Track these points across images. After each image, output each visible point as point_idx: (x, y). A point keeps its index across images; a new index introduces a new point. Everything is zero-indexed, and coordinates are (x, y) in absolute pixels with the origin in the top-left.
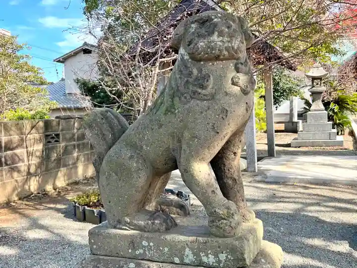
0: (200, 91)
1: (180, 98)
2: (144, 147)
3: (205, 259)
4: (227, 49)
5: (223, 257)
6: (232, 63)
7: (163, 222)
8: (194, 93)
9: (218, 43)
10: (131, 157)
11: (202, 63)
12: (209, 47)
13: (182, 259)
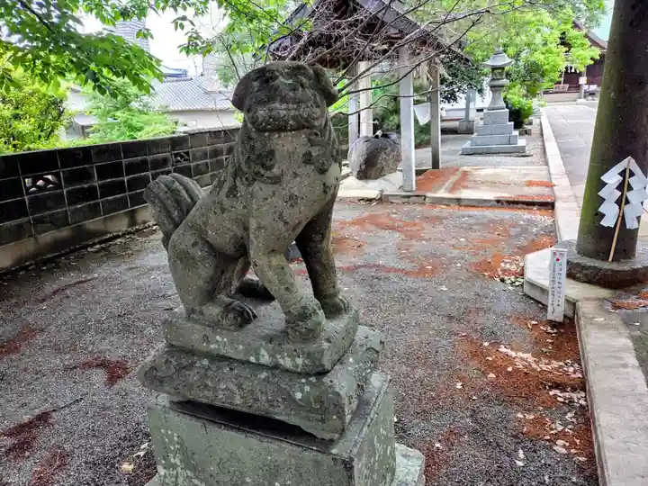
0: (262, 172)
1: (241, 178)
2: (210, 232)
3: (281, 362)
4: (294, 118)
5: (300, 361)
6: (304, 133)
7: (239, 316)
8: (257, 173)
9: (281, 112)
10: (194, 244)
11: (267, 134)
12: (270, 117)
13: (257, 359)
